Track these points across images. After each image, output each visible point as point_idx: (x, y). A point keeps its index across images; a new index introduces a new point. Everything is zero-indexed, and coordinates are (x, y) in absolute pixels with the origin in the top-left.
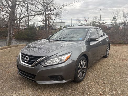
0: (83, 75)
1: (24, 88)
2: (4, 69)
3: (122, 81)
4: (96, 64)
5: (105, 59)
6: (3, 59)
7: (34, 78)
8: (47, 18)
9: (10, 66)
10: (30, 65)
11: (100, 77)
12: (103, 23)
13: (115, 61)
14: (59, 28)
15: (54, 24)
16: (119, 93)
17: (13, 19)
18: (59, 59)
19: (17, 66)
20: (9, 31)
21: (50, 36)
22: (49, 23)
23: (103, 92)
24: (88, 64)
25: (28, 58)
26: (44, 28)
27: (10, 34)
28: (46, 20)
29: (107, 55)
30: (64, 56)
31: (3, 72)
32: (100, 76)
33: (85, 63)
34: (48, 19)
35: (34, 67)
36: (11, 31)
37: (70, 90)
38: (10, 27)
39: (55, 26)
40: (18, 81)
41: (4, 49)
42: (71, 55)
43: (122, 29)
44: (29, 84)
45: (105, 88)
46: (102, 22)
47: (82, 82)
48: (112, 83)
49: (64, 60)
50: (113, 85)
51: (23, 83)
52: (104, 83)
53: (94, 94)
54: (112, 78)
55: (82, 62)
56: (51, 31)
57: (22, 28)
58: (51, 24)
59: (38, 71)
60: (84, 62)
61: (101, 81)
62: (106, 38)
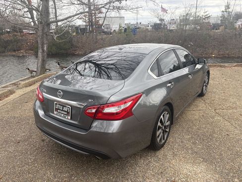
8: (93, 12)
12: (204, 17)
14: (117, 29)
15: (106, 23)
22: (97, 22)
26: (87, 31)
27: (43, 51)
36: (45, 46)
39: (108, 27)
46: (203, 14)
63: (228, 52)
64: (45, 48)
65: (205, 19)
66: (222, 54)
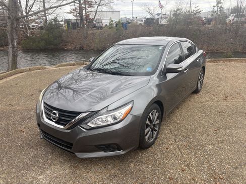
0: (154, 135)
1: (55, 162)
2: (13, 124)
3: (222, 142)
4: (178, 108)
5: (196, 96)
6: (9, 103)
7: (70, 148)
8: (83, 6)
9: (23, 119)
10: (62, 127)
11: (183, 136)
12: (195, 12)
13: (212, 99)
14: (108, 24)
15: (97, 17)
16: (214, 167)
17: (16, 16)
18: (111, 116)
19: (39, 125)
20: (10, 41)
21: (92, 59)
22: (87, 16)
23: (188, 166)
24: (162, 115)
25: (57, 114)
26: (78, 25)
27: (13, 46)
28: (81, 9)
29: (199, 88)
30: (120, 111)
31: (13, 131)
32: (184, 134)
33: (157, 114)
34: (85, 8)
35: (69, 131)
36: (15, 41)
37: (132, 165)
38: (12, 33)
39: (100, 21)
40: (43, 148)
41: (5, 77)
42: (132, 108)
43: (233, 24)
44: (62, 155)
45: (191, 158)
46: (194, 9)
47: (153, 148)
48: (203, 146)
49: (121, 117)
50: (205, 151)
51: (52, 154)
52: (189, 148)
53: (171, 169)
54: (203, 138)
55: (152, 114)
56: (91, 32)
57: (34, 26)
58: (91, 16)
59: (78, 138)
60: (156, 112)
61: (185, 144)
62: (197, 59)
63: (217, 47)
64: (15, 44)
65: (195, 14)
66: (211, 50)
